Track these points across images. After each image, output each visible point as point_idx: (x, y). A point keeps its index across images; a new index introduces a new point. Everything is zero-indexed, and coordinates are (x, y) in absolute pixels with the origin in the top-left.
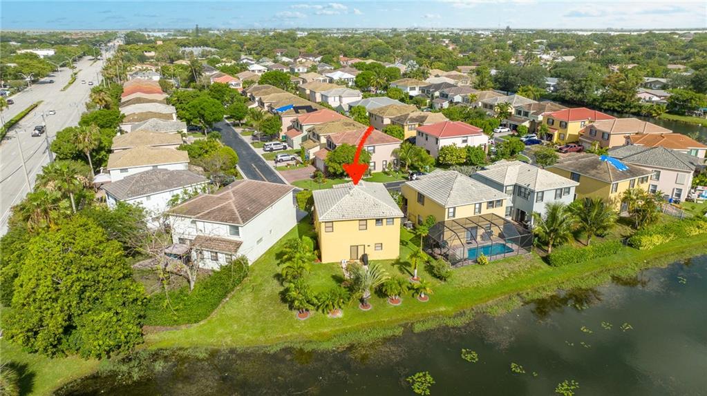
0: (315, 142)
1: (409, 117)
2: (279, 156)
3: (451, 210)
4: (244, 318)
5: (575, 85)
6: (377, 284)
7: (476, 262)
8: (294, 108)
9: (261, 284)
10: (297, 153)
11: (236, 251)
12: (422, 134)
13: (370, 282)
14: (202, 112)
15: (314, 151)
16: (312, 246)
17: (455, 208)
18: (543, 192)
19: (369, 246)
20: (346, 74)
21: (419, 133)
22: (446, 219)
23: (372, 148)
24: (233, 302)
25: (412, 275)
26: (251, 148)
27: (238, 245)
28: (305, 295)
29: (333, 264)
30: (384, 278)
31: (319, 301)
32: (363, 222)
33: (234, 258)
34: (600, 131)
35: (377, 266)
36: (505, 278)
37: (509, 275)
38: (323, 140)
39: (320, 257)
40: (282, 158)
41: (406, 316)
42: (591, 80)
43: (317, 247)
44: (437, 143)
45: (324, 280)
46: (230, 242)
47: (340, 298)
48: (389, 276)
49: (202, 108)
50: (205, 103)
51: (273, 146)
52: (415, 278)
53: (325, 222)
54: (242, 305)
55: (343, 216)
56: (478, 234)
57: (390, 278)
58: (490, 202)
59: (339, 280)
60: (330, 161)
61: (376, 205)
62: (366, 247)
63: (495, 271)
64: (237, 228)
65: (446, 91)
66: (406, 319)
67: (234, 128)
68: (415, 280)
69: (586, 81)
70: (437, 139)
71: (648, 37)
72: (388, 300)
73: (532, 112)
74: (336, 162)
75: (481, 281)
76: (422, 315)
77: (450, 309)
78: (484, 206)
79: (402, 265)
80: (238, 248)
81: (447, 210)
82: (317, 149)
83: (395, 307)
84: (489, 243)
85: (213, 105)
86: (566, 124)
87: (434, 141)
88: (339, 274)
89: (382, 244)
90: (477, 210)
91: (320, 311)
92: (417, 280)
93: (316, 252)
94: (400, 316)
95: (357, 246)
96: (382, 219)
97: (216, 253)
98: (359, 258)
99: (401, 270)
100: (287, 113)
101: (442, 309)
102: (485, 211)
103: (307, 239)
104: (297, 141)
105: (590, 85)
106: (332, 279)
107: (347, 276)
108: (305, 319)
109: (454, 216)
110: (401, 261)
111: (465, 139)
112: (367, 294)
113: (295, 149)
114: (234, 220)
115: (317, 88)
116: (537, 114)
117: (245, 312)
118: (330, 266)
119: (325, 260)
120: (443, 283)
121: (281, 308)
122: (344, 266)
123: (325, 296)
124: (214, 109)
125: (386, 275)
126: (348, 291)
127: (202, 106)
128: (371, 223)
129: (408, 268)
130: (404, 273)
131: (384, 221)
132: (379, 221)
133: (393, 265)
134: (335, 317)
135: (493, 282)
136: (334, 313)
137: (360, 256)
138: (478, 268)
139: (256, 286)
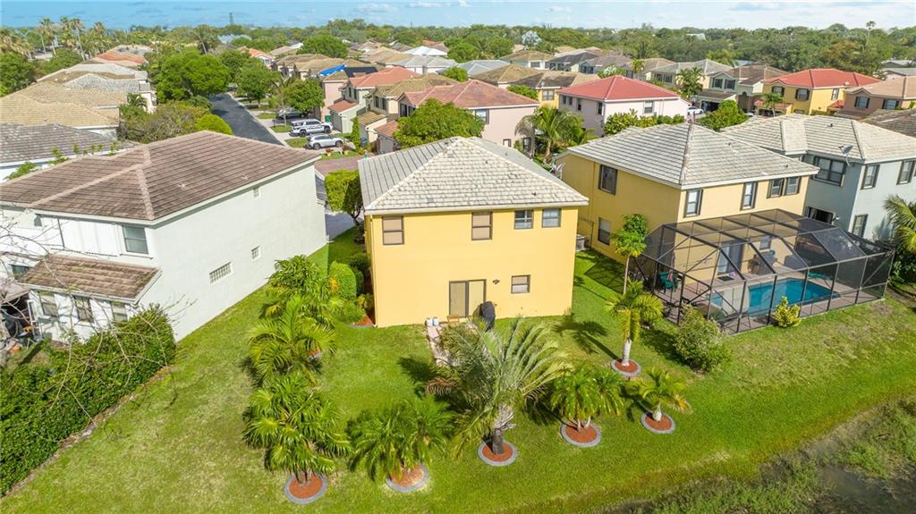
0: (378, 114)
1: (543, 78)
2: (313, 139)
3: (693, 197)
4: (118, 499)
5: (780, 61)
6: (531, 385)
7: (770, 321)
8: (346, 70)
9: (199, 386)
10: (347, 138)
11: (134, 294)
12: (571, 99)
13: (514, 381)
14: (188, 75)
15: (375, 127)
16: (354, 285)
17: (700, 192)
18: (877, 166)
19: (496, 282)
20: (434, 50)
21: (566, 99)
22: (680, 219)
23: (483, 114)
24: (102, 444)
25: (615, 357)
26: (269, 133)
27: (144, 277)
28: (305, 427)
29: (405, 328)
30: (554, 367)
31: (354, 445)
32: (484, 215)
33: (131, 314)
34: (877, 97)
35: (533, 331)
36: (852, 361)
37: (857, 352)
38: (393, 107)
39: (371, 313)
40: (321, 141)
41: (622, 482)
42: (806, 52)
43: (366, 286)
44: (600, 112)
45: (377, 372)
46: (127, 271)
47: (421, 435)
48: (567, 361)
49: (188, 69)
50: (194, 60)
51: (304, 126)
52: (626, 364)
53: (384, 217)
54: (125, 452)
55: (430, 201)
56: (744, 259)
57: (569, 366)
58: (776, 182)
59: (420, 371)
60: (405, 133)
61: (513, 177)
62: (489, 283)
63: (821, 342)
64: (139, 230)
65: (590, 62)
66: (624, 493)
67: (248, 111)
68: (625, 369)
69: (798, 54)
70: (600, 104)
71: (835, 30)
72: (560, 430)
73: (741, 79)
74: (415, 134)
75: (795, 370)
76: (669, 476)
77: (743, 456)
78: (763, 189)
79: (583, 331)
80: (143, 285)
81: (683, 195)
82: (383, 122)
83: (584, 451)
84: (769, 278)
85: (208, 64)
86: (808, 92)
87: (595, 107)
88: (420, 355)
89: (528, 277)
90: (747, 200)
91: (362, 472)
92: (632, 368)
93: (362, 298)
94: (605, 483)
95: (467, 283)
96: (530, 211)
97: (88, 299)
98: (471, 313)
99: (581, 342)
100: (335, 77)
101: (722, 456)
102: (764, 204)
103: (344, 269)
104: (348, 115)
105: (804, 60)
106: (399, 369)
107: (442, 359)
108: (312, 499)
109: (697, 211)
110: (578, 320)
111: (649, 105)
112: (504, 417)
113: (344, 132)
114: (133, 208)
115: (387, 59)
116: (751, 82)
117: (126, 477)
118: (398, 335)
119: (384, 319)
120: (701, 377)
121: (241, 461)
122: (433, 333)
123: (373, 428)
124: (209, 71)
125: (560, 360)
126: (449, 409)
127: (187, 65)
128: (504, 222)
129: (599, 339)
130: (591, 351)
131: (538, 215)
132: (523, 215)
133: (559, 330)
134: (407, 491)
135: (827, 372)
136: (404, 481)
137: (473, 308)
138: (778, 338)
139: (185, 390)
